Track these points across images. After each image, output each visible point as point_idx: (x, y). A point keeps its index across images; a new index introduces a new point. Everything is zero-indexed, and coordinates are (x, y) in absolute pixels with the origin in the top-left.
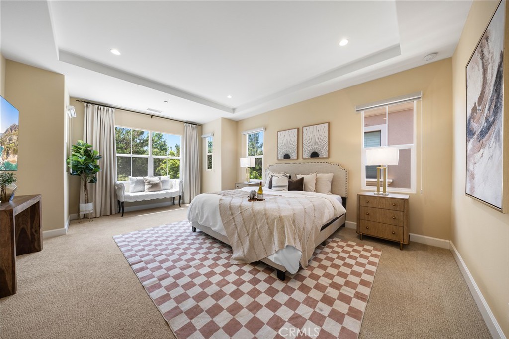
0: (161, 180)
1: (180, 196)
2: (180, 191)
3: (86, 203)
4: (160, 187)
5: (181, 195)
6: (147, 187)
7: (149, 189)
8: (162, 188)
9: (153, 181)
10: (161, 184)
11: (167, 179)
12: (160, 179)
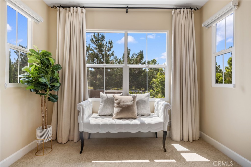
0: (137, 99)
1: (165, 133)
2: (163, 123)
3: (43, 129)
4: (133, 112)
5: (166, 129)
6: (116, 110)
7: (118, 113)
8: (136, 113)
9: (124, 102)
10: (135, 107)
11: (146, 99)
12: (134, 98)
